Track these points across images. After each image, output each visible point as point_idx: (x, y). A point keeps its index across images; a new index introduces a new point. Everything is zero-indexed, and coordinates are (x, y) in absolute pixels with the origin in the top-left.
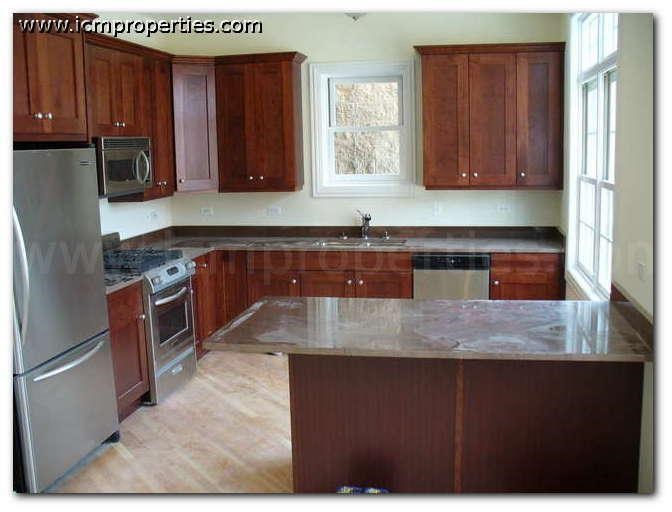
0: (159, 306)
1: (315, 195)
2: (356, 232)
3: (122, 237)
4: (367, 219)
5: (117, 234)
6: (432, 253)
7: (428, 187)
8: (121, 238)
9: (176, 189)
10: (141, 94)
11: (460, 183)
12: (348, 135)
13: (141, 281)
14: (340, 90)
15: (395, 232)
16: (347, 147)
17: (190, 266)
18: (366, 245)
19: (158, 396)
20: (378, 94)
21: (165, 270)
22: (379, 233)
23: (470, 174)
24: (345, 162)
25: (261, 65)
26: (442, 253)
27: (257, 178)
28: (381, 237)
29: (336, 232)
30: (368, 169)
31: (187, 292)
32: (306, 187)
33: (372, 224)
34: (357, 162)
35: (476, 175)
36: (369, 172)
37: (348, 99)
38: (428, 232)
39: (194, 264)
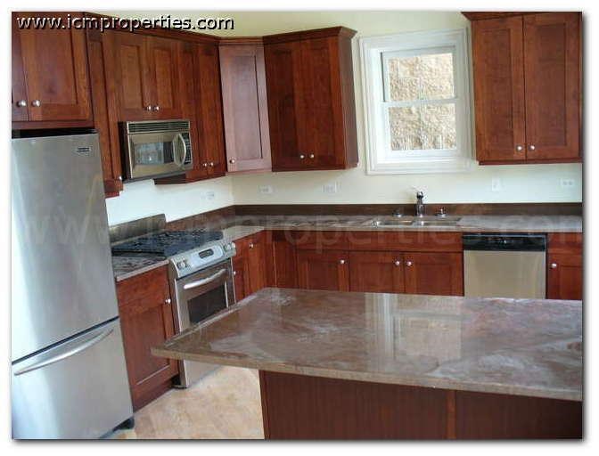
0: (188, 289)
1: (369, 172)
2: (411, 210)
3: (168, 219)
4: (420, 197)
5: (163, 215)
6: (483, 233)
7: (482, 162)
8: (167, 221)
9: (227, 170)
10: (181, 77)
11: (516, 156)
12: (414, 109)
13: (167, 265)
14: (404, 65)
15: (450, 209)
16: (413, 123)
17: (228, 247)
18: (421, 224)
19: (188, 380)
20: (443, 68)
21: (197, 253)
22: (433, 210)
23: (527, 147)
24: (411, 137)
25: (308, 42)
26: (495, 233)
27: (308, 157)
28: (436, 215)
29: (389, 210)
30: (435, 144)
31: (225, 274)
32: (360, 164)
33: (426, 201)
34: (423, 137)
35: (533, 147)
36: (435, 147)
37: (412, 74)
38: (485, 209)
39: (234, 245)
